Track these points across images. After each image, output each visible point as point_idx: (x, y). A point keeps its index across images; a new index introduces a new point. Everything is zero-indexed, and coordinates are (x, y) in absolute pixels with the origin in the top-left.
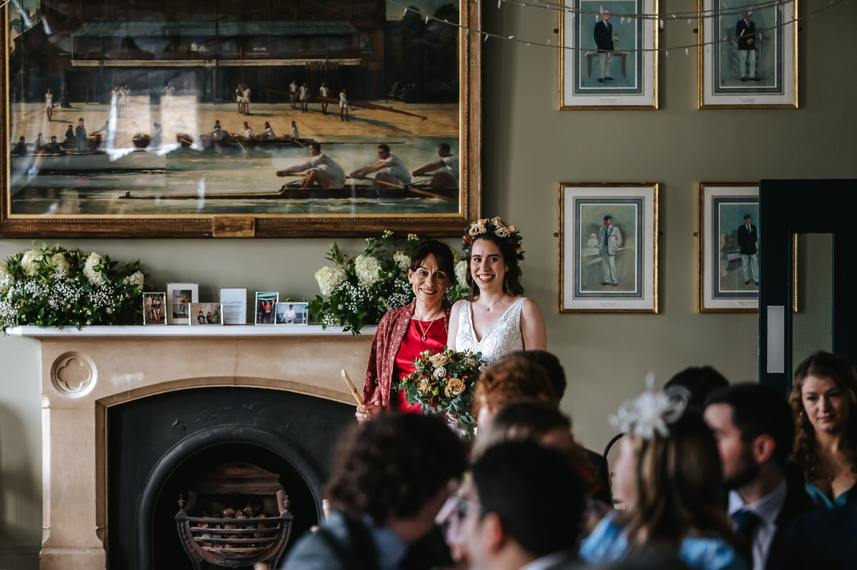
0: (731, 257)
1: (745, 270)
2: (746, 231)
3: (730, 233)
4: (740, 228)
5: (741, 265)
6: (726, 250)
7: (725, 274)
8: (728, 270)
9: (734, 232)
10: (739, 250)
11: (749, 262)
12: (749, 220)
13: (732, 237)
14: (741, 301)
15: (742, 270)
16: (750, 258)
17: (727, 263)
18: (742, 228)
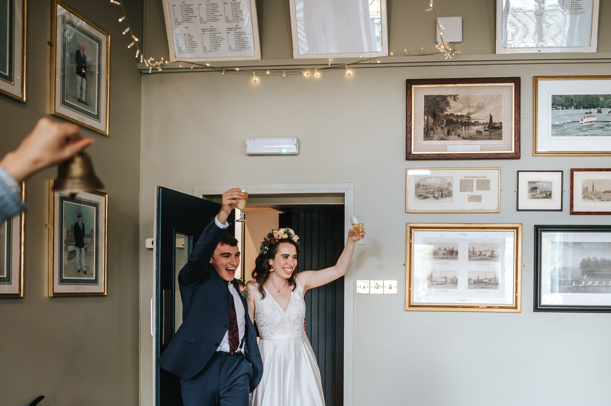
0: (71, 248)
1: (78, 261)
2: (79, 227)
3: (69, 229)
4: (75, 224)
5: (76, 256)
6: (68, 243)
7: (66, 263)
8: (68, 259)
9: (72, 228)
10: (75, 243)
11: (80, 254)
12: (80, 218)
13: (70, 231)
14: (77, 286)
15: (76, 260)
16: (81, 250)
17: (68, 253)
18: (77, 224)
